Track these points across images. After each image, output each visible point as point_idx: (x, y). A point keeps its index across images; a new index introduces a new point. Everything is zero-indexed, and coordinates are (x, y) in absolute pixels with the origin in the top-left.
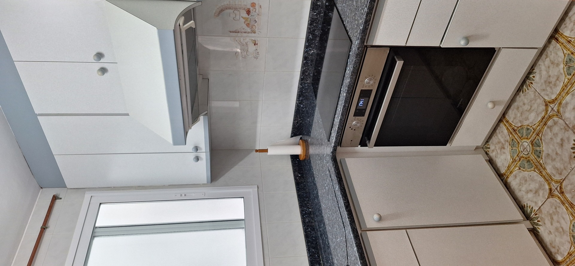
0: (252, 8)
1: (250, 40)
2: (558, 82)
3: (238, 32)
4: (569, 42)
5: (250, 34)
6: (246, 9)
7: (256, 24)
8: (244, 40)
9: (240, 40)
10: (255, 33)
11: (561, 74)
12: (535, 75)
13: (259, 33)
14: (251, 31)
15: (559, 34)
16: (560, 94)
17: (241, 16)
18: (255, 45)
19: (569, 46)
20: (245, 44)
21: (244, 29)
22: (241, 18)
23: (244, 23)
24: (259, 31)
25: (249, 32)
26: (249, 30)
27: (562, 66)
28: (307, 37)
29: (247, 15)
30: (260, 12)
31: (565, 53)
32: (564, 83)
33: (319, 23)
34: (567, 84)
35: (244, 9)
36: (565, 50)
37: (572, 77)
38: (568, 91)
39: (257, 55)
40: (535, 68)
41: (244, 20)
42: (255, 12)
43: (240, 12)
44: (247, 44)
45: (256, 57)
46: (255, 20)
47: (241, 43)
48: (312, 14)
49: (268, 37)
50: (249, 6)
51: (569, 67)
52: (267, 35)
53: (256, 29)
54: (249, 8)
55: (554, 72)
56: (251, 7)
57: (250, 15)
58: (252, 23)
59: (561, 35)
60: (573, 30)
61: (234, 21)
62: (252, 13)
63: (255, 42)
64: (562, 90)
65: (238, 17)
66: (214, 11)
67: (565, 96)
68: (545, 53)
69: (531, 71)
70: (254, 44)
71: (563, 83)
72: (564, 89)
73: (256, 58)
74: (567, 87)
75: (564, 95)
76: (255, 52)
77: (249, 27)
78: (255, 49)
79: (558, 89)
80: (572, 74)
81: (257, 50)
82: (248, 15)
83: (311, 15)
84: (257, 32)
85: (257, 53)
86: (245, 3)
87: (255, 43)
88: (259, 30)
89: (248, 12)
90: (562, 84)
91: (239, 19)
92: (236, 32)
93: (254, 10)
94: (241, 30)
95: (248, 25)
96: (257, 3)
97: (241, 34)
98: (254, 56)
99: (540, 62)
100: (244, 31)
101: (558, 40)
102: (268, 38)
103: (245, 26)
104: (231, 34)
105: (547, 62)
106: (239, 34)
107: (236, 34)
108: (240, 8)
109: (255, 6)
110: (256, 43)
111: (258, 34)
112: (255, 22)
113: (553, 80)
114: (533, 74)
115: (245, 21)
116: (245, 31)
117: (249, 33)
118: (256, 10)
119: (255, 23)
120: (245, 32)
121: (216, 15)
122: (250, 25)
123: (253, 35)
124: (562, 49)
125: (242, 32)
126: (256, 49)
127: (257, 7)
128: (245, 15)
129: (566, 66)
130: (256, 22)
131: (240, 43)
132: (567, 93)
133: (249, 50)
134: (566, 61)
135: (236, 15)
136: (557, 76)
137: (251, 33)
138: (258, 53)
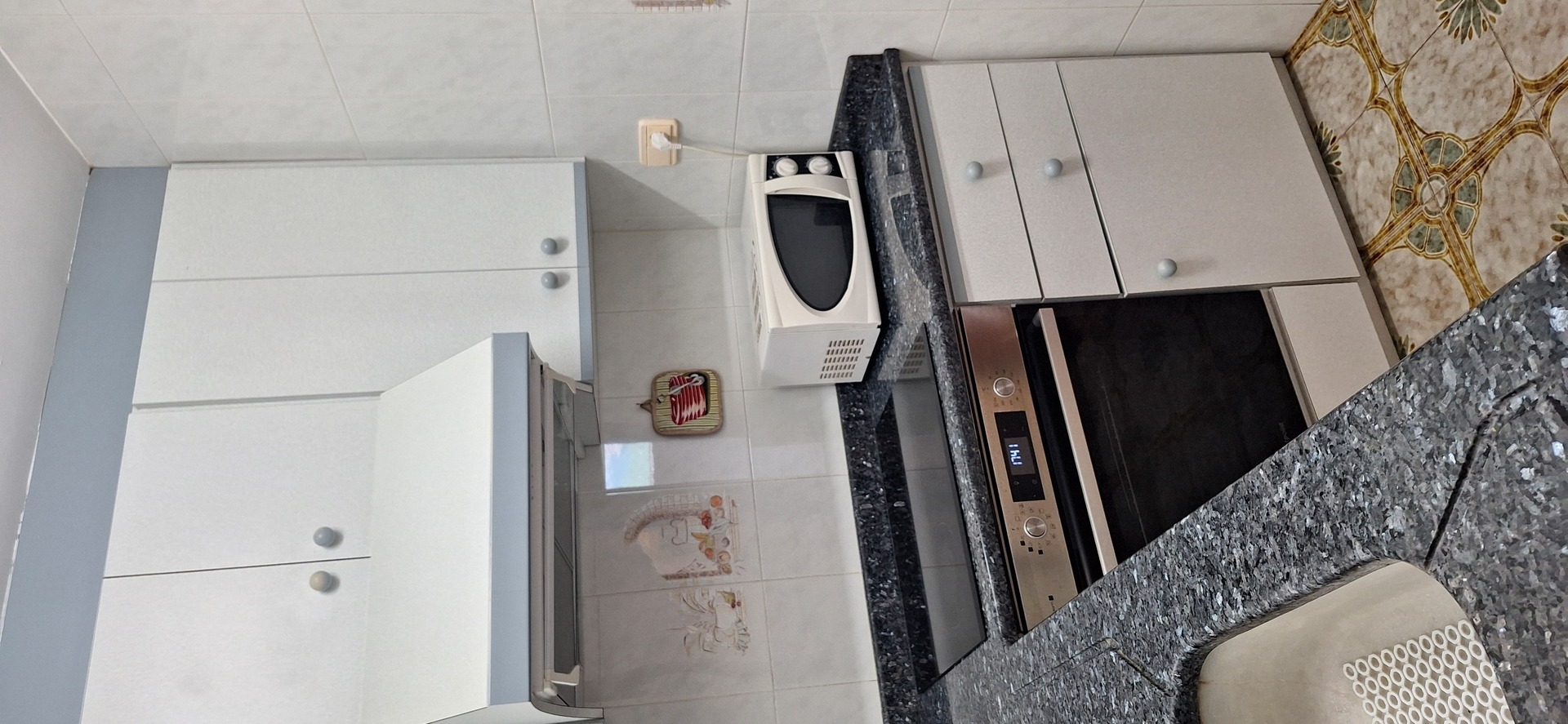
0: (714, 509)
1: (719, 594)
2: (1444, 282)
3: (687, 576)
4: (1391, 227)
5: (719, 577)
6: (700, 512)
7: (728, 549)
8: (703, 595)
9: (694, 598)
10: (729, 572)
11: (1434, 266)
12: (1412, 339)
13: (740, 571)
14: (719, 567)
15: (1370, 247)
16: (1466, 285)
17: (690, 534)
18: (733, 606)
19: (1396, 230)
20: (706, 606)
21: (700, 565)
22: (691, 538)
23: (700, 549)
24: (740, 567)
25: (713, 572)
26: (711, 566)
27: (1421, 259)
28: (864, 562)
29: (704, 527)
30: (735, 516)
31: (1405, 245)
32: (1450, 266)
33: (884, 519)
34: (1456, 258)
35: (696, 514)
36: (1399, 244)
37: (1448, 241)
38: (1469, 261)
39: (743, 638)
40: (1400, 335)
41: (698, 542)
42: (723, 517)
43: (686, 522)
44: (711, 607)
45: (740, 643)
46: (726, 538)
47: (697, 605)
48: (860, 500)
49: (764, 579)
50: (707, 506)
51: (1430, 241)
52: (761, 575)
53: (731, 562)
54: (706, 509)
55: (1424, 287)
56: (711, 507)
57: (712, 527)
58: (719, 546)
59: (1374, 243)
60: (1378, 212)
61: (676, 547)
62: (716, 520)
63: (731, 598)
64: (1461, 277)
65: (682, 535)
66: (625, 529)
67: (1473, 272)
68: (1385, 294)
69: (1400, 349)
70: (730, 605)
71: (1450, 270)
72: (1461, 271)
73: (742, 647)
74: (1462, 261)
75: (1472, 275)
76: (736, 629)
77: (711, 559)
78: (734, 619)
79: (1457, 285)
80: (1443, 239)
81: (740, 621)
82: (707, 528)
83: (856, 501)
84: (733, 569)
85: (743, 632)
86: (696, 500)
87: (734, 601)
88: (738, 564)
89: (707, 520)
90: (1451, 273)
91: (684, 540)
92: (680, 577)
93: (720, 514)
94: (693, 570)
95: (709, 553)
96: (724, 496)
97: (695, 579)
98: (737, 641)
99: (1395, 315)
100: (699, 570)
101: (1379, 254)
102: (764, 583)
103: (701, 557)
104: (669, 582)
105: (1401, 296)
106: (689, 580)
107: (682, 581)
108: (686, 514)
109: (721, 504)
110: (737, 601)
111: (739, 574)
112: (726, 543)
113: (1437, 293)
114: (1407, 347)
115: (702, 542)
116: (704, 570)
117: (713, 574)
118: (723, 513)
119: (726, 547)
120: (704, 574)
121: (629, 536)
122: (716, 555)
123: (725, 578)
124: (1396, 248)
125: (695, 575)
126: (738, 620)
127: (725, 505)
128: (700, 529)
129: (1424, 250)
130: (728, 543)
131: (694, 607)
132: (1471, 265)
133: (719, 626)
134: (1417, 246)
135: (677, 532)
136: (1432, 281)
137: (720, 573)
138: (745, 630)
